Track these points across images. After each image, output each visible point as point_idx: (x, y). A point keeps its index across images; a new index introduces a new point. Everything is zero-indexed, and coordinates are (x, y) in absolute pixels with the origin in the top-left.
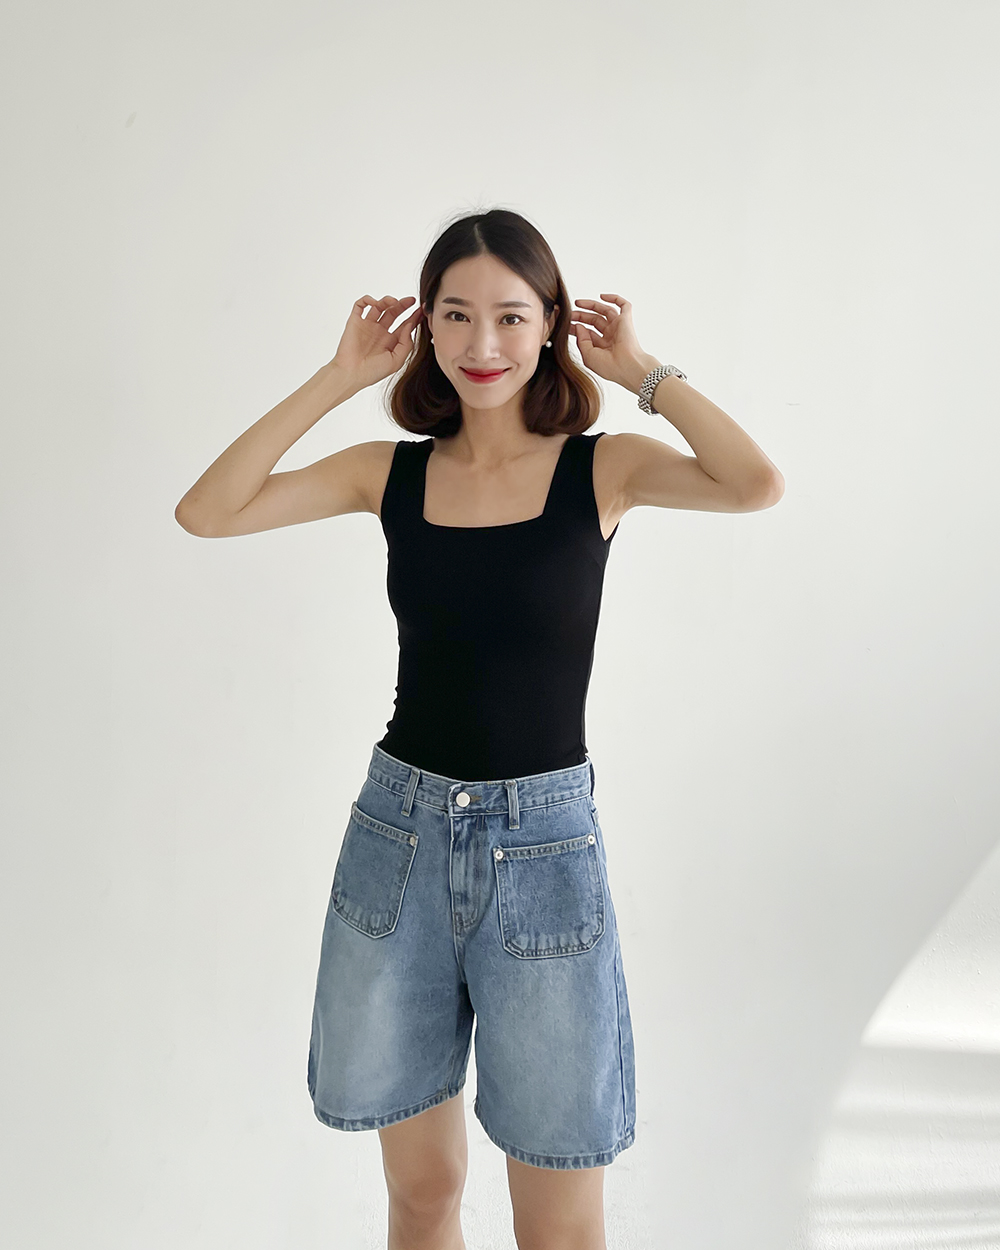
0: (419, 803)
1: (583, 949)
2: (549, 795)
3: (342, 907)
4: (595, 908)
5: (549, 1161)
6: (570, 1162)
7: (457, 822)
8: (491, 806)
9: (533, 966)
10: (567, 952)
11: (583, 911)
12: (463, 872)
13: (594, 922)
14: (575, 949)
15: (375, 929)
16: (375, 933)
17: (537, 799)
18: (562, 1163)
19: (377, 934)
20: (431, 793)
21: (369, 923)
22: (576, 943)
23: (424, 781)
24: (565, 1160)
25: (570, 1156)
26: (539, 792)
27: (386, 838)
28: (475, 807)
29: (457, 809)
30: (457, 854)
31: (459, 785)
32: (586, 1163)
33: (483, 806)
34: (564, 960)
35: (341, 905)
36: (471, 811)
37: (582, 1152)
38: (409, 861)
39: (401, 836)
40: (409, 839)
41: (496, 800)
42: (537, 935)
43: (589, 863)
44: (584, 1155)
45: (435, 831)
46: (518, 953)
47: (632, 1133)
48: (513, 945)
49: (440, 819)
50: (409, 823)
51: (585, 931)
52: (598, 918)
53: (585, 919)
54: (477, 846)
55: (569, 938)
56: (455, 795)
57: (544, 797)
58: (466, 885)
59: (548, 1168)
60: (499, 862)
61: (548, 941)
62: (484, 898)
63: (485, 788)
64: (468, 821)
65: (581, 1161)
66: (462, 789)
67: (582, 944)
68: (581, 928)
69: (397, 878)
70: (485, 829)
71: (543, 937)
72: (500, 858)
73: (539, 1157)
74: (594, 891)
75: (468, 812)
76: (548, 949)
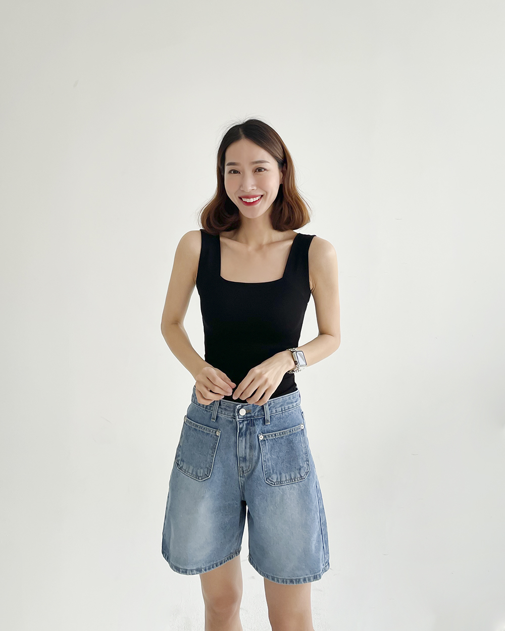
0: (220, 415)
1: (302, 479)
2: (283, 407)
3: (182, 467)
4: (305, 459)
5: (292, 581)
6: (302, 580)
7: (241, 423)
8: (256, 414)
9: (280, 489)
10: (295, 481)
11: (300, 461)
12: (244, 447)
13: (305, 466)
14: (299, 479)
15: (200, 477)
16: (200, 478)
17: (277, 409)
18: (298, 581)
19: (201, 479)
20: (225, 409)
21: (197, 474)
22: (299, 476)
23: (222, 404)
24: (299, 580)
25: (301, 577)
26: (278, 406)
27: (204, 432)
28: (249, 415)
29: (240, 417)
30: (241, 439)
31: (241, 405)
32: (310, 580)
33: (253, 415)
34: (294, 485)
35: (181, 466)
36: (247, 417)
37: (307, 575)
38: (216, 443)
39: (211, 431)
40: (216, 433)
41: (259, 411)
42: (280, 474)
43: (301, 438)
44: (308, 576)
45: (229, 428)
46: (272, 484)
47: (329, 564)
48: (270, 480)
49: (231, 422)
50: (216, 424)
51: (302, 470)
52: (307, 464)
53: (301, 465)
54: (250, 434)
55: (295, 475)
56: (239, 410)
57: (280, 408)
58: (245, 453)
59: (291, 584)
60: (261, 441)
61: (286, 477)
62: (255, 458)
63: (253, 406)
64: (246, 422)
65: (307, 579)
66: (242, 407)
67: (301, 476)
68: (300, 469)
69: (210, 451)
70: (254, 425)
71: (283, 475)
72: (262, 439)
73: (287, 579)
74: (304, 451)
75: (245, 418)
76: (286, 480)
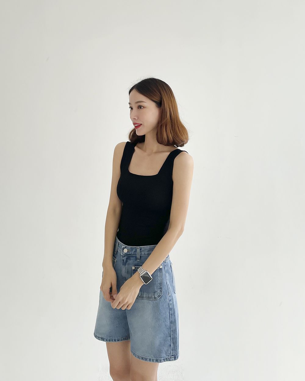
0: (118, 250)
1: (155, 299)
4: (159, 287)
5: (142, 358)
6: (148, 360)
7: (123, 257)
8: (132, 253)
9: (142, 301)
10: (151, 299)
11: (155, 287)
12: (125, 271)
13: (159, 291)
14: (153, 298)
17: (145, 253)
18: (146, 359)
20: (120, 248)
23: (119, 244)
25: (148, 358)
26: (146, 251)
28: (128, 253)
29: (123, 253)
30: (123, 267)
32: (153, 361)
33: (130, 253)
34: (150, 301)
36: (127, 254)
37: (152, 357)
38: (114, 266)
40: (115, 260)
41: (134, 252)
42: (144, 292)
43: (159, 274)
44: (152, 358)
45: (119, 259)
46: (138, 297)
50: (116, 255)
51: (156, 294)
53: (156, 290)
54: (128, 264)
55: (152, 295)
56: (123, 249)
57: (147, 253)
58: (125, 275)
59: (142, 360)
60: (133, 270)
61: (146, 295)
63: (131, 248)
64: (126, 257)
65: (151, 360)
66: (126, 247)
67: (155, 297)
68: (155, 292)
70: (130, 260)
72: (134, 269)
73: (140, 356)
74: (159, 282)
75: (126, 254)
76: (146, 297)
